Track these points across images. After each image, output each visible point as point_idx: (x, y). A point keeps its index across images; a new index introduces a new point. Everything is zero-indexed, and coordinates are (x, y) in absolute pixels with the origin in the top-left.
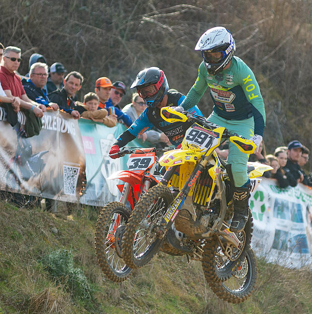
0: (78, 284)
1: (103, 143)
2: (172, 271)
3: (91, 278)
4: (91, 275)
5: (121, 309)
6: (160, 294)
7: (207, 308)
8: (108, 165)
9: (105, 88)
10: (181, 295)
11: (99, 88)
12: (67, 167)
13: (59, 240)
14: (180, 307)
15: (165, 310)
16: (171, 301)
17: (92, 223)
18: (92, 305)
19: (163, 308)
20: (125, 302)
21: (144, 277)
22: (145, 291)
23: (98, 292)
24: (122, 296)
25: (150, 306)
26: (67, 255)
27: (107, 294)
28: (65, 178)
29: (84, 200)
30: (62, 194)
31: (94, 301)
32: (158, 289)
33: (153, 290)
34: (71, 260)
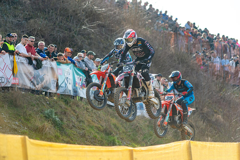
0: (56, 122)
1: (65, 71)
2: (92, 117)
3: (62, 120)
4: (61, 118)
5: (72, 130)
6: (87, 125)
7: (105, 130)
8: (68, 79)
9: (68, 52)
10: (95, 125)
11: (66, 51)
12: (52, 80)
13: (50, 106)
14: (95, 129)
15: (89, 131)
16: (91, 127)
17: (62, 100)
18: (62, 129)
19: (88, 130)
20: (74, 128)
21: (81, 119)
22: (81, 124)
23: (64, 124)
24: (73, 126)
25: (83, 129)
26: (52, 111)
27: (67, 125)
28: (52, 84)
29: (59, 92)
30: (51, 90)
31: (62, 128)
32: (86, 123)
33: (85, 124)
34: (54, 113)
